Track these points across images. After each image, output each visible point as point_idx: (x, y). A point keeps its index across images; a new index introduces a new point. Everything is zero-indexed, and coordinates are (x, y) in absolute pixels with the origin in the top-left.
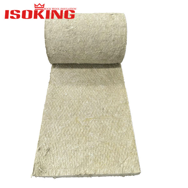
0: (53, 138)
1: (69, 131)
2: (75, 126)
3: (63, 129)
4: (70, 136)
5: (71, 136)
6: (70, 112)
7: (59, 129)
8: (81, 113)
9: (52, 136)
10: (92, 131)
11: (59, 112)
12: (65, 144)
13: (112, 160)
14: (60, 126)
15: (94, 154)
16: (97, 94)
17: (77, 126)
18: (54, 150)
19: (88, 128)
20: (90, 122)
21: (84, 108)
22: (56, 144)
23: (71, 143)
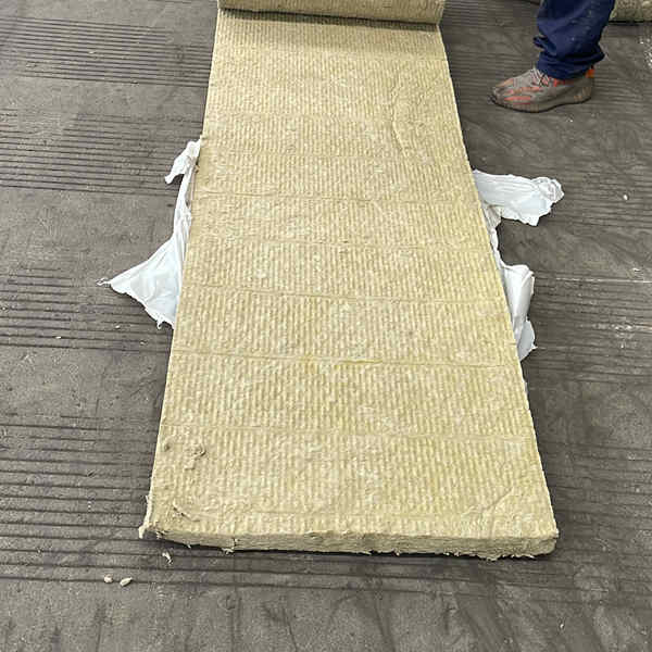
0: (218, 416)
1: (279, 397)
2: (304, 381)
3: (257, 388)
4: (284, 412)
5: (288, 414)
6: (282, 335)
7: (239, 388)
8: (322, 343)
9: (212, 410)
10: (370, 402)
11: (236, 331)
12: (265, 438)
13: (450, 497)
14: (243, 379)
15: (379, 473)
16: (386, 284)
17: (310, 383)
18: (224, 455)
19: (352, 390)
20: (362, 372)
21: (334, 327)
22: (229, 434)
23: (288, 435)
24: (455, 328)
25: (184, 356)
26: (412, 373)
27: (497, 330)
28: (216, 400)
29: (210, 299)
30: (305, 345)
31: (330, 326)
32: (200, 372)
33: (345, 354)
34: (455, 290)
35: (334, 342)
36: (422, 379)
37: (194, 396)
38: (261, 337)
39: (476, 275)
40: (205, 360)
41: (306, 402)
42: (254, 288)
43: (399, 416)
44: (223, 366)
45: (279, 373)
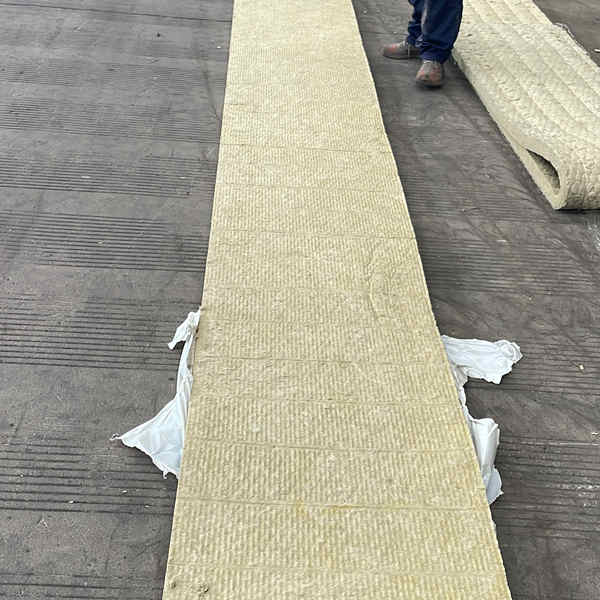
24: (430, 475)
25: (188, 503)
26: (393, 517)
27: (468, 476)
28: (217, 542)
29: (211, 451)
30: (295, 492)
31: (318, 474)
32: (203, 517)
33: (332, 499)
34: (429, 441)
35: (321, 490)
36: (401, 521)
37: (198, 539)
38: (257, 485)
39: (447, 427)
40: (207, 505)
41: (298, 543)
42: (249, 441)
43: (382, 555)
44: (223, 511)
45: (273, 517)
